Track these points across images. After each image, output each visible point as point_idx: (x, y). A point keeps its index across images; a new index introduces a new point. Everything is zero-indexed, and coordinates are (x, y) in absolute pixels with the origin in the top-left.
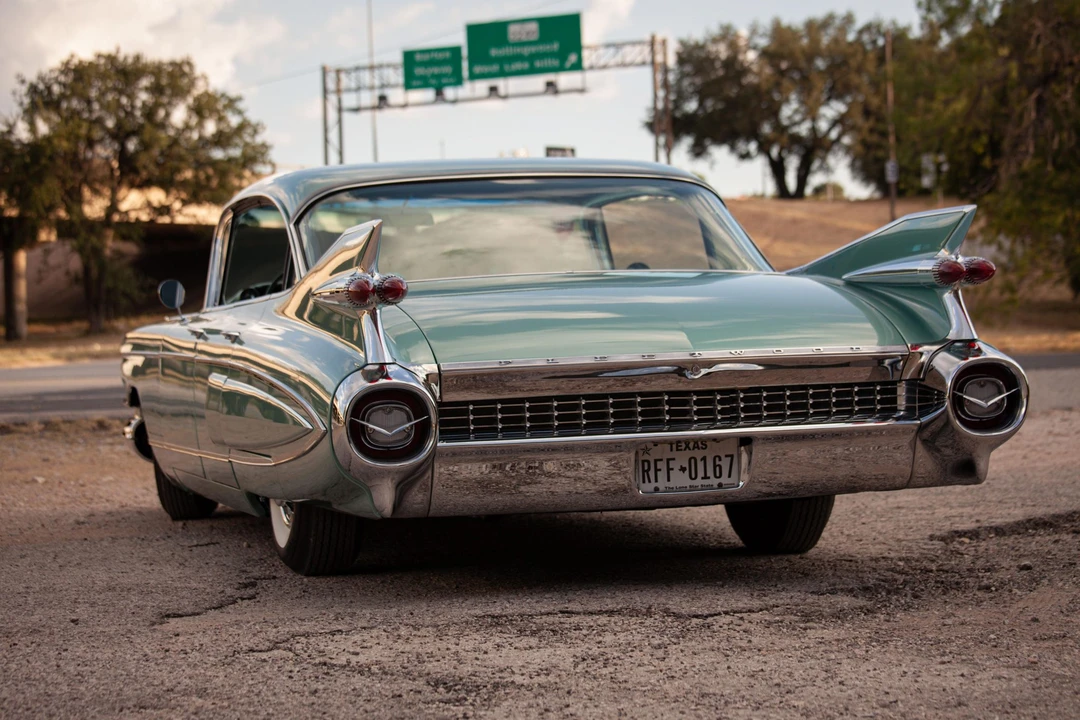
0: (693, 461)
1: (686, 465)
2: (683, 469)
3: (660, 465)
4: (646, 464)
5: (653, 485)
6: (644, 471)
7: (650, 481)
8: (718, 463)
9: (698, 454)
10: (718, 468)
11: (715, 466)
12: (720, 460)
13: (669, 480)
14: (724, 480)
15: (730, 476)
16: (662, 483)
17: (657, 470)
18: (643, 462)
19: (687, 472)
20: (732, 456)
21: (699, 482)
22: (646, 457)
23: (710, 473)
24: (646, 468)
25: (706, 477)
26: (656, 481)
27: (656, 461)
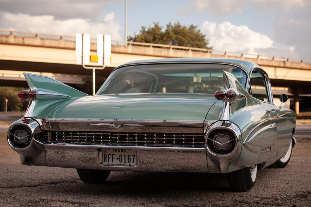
0: (121, 156)
1: (118, 157)
2: (117, 159)
3: (110, 156)
4: (105, 156)
5: (107, 163)
6: (105, 158)
7: (106, 162)
8: (129, 157)
9: (123, 154)
10: (129, 159)
11: (128, 158)
12: (130, 156)
13: (113, 162)
14: (131, 163)
15: (133, 162)
16: (110, 163)
17: (109, 158)
18: (104, 155)
19: (119, 160)
20: (134, 156)
21: (123, 163)
22: (105, 153)
23: (127, 160)
24: (105, 157)
25: (125, 162)
26: (109, 162)
27: (109, 155)
